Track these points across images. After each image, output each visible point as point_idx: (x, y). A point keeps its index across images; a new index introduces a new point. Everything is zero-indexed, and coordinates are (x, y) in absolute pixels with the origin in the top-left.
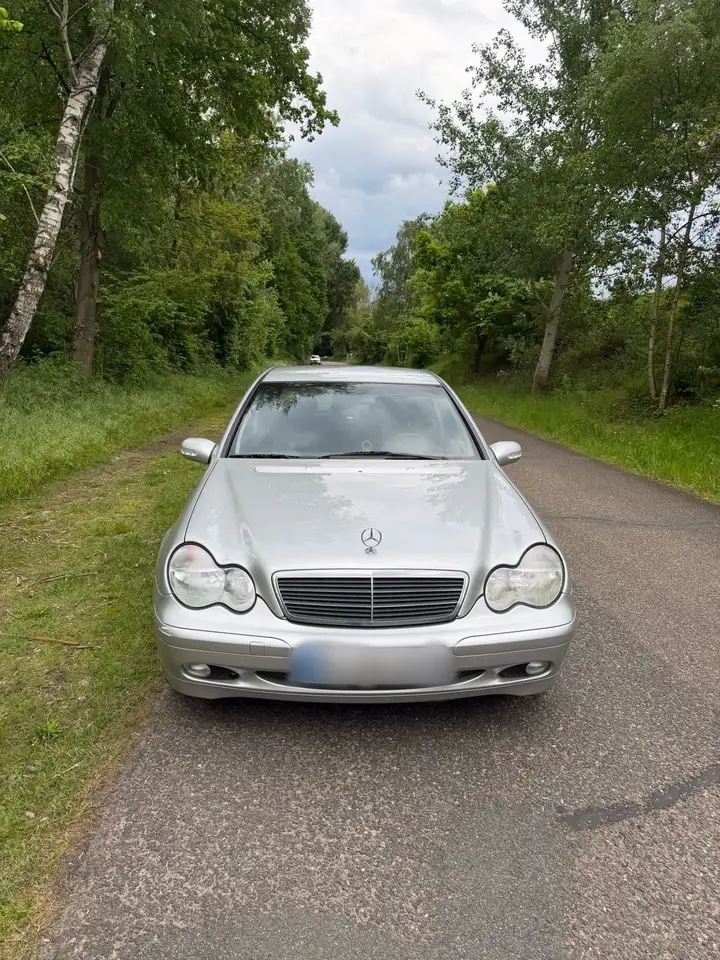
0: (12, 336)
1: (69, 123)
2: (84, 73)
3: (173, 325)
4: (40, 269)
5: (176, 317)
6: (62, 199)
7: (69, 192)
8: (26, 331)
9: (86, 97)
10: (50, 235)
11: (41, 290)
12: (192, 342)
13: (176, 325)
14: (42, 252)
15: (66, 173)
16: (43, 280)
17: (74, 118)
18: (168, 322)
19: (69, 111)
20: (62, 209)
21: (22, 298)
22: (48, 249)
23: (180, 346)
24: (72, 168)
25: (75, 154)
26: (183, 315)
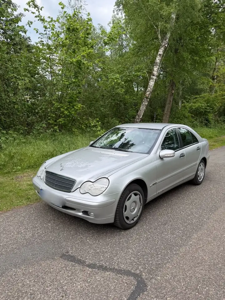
0: (138, 116)
1: (158, 56)
2: (164, 41)
3: (204, 111)
4: (147, 98)
5: (205, 108)
6: (155, 78)
7: (157, 75)
8: (142, 115)
9: (164, 48)
10: (150, 88)
11: (147, 104)
12: (211, 116)
13: (205, 111)
14: (148, 93)
15: (156, 70)
16: (147, 101)
17: (160, 55)
18: (202, 110)
19: (159, 53)
20: (154, 81)
21: (142, 106)
22: (149, 92)
23: (206, 118)
24: (158, 69)
25: (160, 65)
26: (208, 108)
